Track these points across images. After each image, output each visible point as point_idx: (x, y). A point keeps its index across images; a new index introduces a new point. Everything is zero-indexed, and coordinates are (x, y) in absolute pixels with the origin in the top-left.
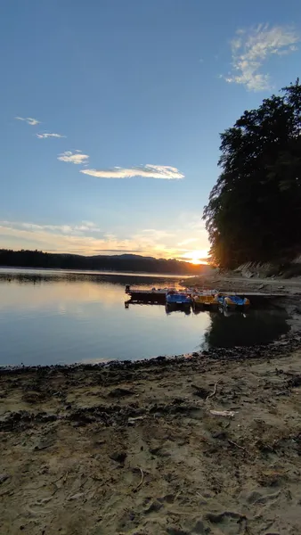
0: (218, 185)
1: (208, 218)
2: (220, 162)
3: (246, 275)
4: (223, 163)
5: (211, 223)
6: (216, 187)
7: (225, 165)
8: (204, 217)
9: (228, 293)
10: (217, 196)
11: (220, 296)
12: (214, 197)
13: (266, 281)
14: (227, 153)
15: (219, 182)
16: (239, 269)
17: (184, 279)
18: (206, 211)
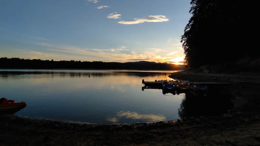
0: (189, 23)
1: (183, 42)
2: (190, 11)
3: (206, 71)
4: (192, 11)
5: (185, 44)
6: (188, 25)
7: (193, 12)
8: (181, 41)
9: (196, 83)
10: (188, 29)
11: (191, 84)
12: (187, 30)
13: (218, 75)
14: (195, 5)
15: (190, 22)
16: (201, 68)
17: (171, 74)
18: (182, 38)
